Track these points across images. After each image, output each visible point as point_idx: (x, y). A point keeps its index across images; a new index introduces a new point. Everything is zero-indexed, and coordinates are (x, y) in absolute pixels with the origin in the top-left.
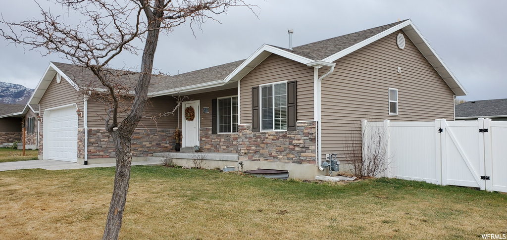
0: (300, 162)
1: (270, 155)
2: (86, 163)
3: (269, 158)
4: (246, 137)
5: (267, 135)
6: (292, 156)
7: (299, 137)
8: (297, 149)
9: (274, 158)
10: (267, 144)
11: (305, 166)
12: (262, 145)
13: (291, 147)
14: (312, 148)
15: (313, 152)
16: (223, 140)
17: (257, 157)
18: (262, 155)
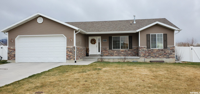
0: (169, 58)
1: (156, 56)
2: (75, 62)
3: (155, 57)
4: (143, 51)
5: (154, 50)
6: (165, 56)
7: (168, 50)
8: (168, 54)
9: (158, 57)
10: (154, 53)
11: (171, 59)
12: (152, 53)
13: (165, 53)
14: (173, 54)
15: (173, 55)
16: (115, 52)
17: (149, 57)
18: (152, 56)
